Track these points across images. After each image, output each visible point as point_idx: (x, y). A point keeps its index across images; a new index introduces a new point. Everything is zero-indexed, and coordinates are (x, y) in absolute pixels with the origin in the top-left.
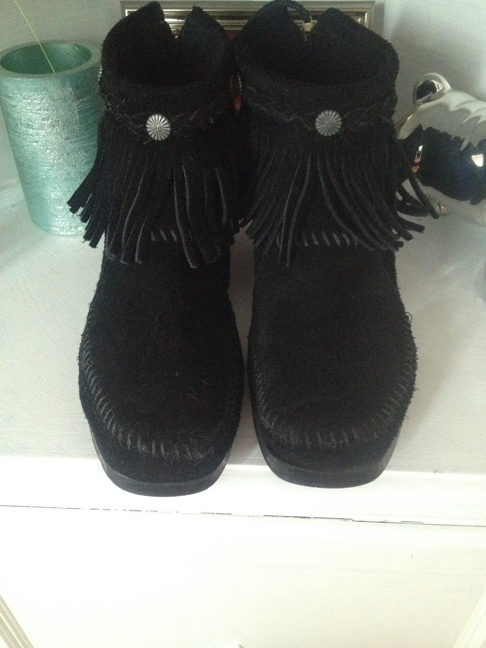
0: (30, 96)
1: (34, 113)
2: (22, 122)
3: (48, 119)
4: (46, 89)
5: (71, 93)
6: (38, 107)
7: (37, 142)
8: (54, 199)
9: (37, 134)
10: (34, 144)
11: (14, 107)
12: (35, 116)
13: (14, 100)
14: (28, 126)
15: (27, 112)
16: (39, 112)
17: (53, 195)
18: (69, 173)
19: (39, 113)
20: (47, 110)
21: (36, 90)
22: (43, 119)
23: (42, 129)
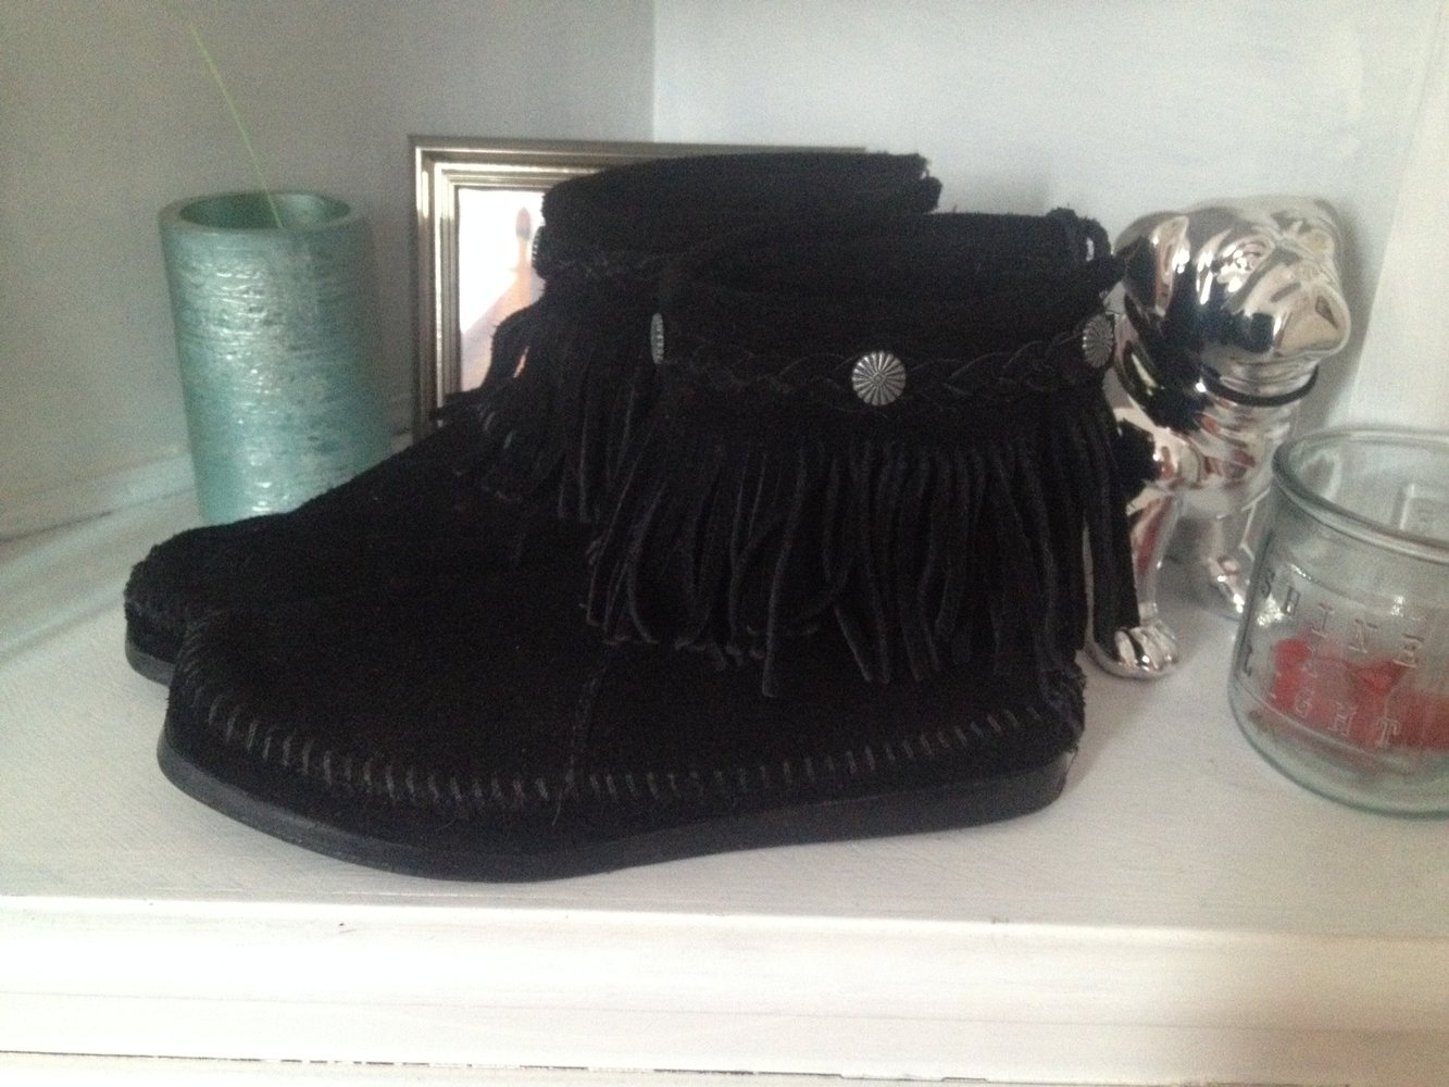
0: (230, 267)
1: (237, 298)
2: (210, 315)
3: (260, 310)
4: (262, 254)
5: (308, 266)
6: (243, 287)
7: (234, 353)
8: (254, 468)
9: (236, 338)
10: (229, 357)
11: (197, 286)
12: (234, 303)
13: (200, 273)
14: (222, 323)
15: (224, 297)
16: (245, 296)
17: (253, 460)
18: (289, 417)
19: (244, 300)
20: (261, 293)
21: (242, 256)
22: (251, 310)
23: (247, 327)
